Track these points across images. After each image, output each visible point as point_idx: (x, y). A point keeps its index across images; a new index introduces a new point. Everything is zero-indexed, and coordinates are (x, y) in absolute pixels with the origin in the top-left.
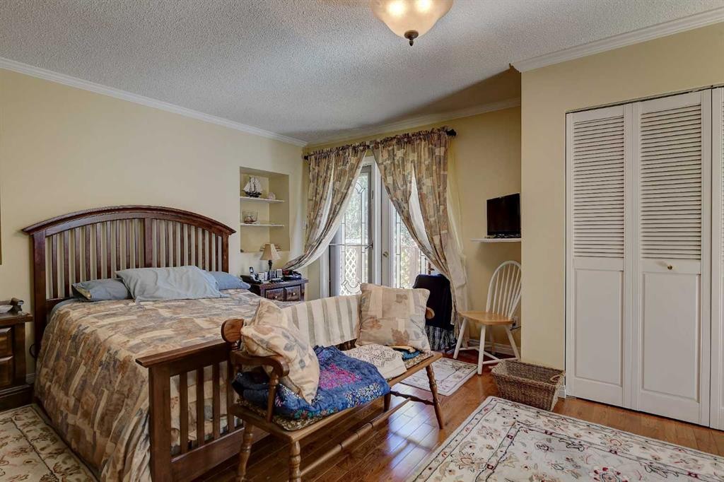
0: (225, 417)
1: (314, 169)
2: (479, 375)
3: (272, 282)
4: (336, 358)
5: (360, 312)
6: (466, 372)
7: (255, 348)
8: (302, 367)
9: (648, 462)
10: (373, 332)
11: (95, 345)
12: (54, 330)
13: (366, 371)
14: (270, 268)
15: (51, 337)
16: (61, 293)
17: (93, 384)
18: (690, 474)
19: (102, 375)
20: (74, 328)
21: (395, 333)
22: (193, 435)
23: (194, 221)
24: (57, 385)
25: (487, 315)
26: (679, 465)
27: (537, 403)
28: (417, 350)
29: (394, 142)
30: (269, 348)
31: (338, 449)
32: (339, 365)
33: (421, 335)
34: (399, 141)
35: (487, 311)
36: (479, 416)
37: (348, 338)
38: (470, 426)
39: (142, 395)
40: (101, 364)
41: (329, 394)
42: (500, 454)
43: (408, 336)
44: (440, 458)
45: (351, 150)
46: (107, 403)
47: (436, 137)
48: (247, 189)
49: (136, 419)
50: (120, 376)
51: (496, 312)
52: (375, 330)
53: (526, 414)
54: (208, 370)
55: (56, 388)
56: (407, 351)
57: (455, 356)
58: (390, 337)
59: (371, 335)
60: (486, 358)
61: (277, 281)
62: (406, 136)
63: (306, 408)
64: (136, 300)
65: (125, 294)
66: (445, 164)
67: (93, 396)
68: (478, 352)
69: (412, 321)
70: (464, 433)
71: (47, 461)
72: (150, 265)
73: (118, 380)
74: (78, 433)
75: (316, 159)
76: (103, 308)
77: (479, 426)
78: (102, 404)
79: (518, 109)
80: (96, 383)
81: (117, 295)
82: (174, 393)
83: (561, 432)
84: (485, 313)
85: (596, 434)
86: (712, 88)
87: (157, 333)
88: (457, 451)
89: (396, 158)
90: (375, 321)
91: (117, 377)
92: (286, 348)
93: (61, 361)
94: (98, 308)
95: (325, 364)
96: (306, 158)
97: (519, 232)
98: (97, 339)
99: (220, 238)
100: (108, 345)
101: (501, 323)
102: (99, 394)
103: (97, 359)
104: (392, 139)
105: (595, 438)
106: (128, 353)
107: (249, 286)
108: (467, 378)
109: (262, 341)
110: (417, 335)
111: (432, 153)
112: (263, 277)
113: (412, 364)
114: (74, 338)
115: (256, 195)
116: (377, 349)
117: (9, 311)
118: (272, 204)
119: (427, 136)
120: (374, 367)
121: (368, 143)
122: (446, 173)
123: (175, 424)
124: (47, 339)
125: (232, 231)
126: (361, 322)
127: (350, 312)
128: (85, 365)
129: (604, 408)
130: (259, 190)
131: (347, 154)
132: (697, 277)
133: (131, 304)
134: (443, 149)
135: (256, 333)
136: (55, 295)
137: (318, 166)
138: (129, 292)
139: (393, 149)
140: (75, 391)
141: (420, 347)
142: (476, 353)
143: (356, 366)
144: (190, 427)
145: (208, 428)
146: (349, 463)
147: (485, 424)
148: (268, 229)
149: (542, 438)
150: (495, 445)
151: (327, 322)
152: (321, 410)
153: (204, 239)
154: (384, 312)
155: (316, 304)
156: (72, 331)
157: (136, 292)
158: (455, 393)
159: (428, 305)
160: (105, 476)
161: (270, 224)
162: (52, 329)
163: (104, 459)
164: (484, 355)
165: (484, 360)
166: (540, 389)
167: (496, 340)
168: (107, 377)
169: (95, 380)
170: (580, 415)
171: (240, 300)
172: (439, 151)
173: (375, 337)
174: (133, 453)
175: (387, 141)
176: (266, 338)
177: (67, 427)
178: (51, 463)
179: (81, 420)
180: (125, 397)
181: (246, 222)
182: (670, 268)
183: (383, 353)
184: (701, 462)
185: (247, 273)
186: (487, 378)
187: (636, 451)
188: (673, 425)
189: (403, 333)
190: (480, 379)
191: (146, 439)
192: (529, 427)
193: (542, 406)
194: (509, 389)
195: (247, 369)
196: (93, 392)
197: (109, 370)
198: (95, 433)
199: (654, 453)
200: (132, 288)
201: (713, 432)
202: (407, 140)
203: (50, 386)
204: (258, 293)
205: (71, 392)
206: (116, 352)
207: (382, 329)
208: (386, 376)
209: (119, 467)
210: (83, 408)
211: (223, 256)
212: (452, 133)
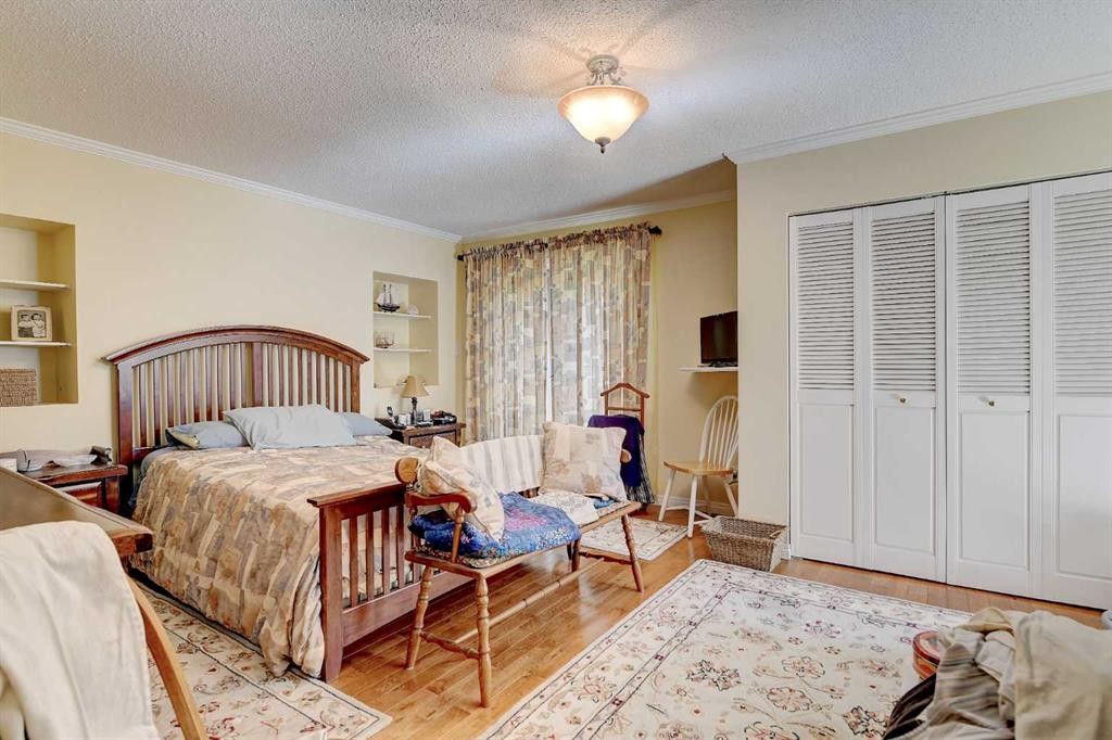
0: (395, 571)
1: (473, 274)
2: (690, 539)
3: (417, 426)
4: (519, 505)
5: (543, 455)
6: (673, 536)
7: (439, 483)
8: (488, 506)
9: (867, 616)
10: (561, 478)
11: (229, 495)
12: (156, 485)
13: (554, 515)
14: (415, 408)
15: (152, 494)
16: (151, 441)
17: (235, 538)
18: (909, 624)
19: (246, 527)
20: (191, 480)
21: (585, 477)
22: (362, 587)
23: (315, 346)
24: (174, 548)
25: (701, 466)
26: (900, 618)
27: (755, 563)
28: (611, 498)
29: (581, 240)
30: (454, 485)
31: (522, 605)
32: (523, 511)
33: (615, 480)
34: (588, 239)
35: (701, 459)
36: (684, 579)
37: (530, 485)
38: (673, 589)
39: (308, 542)
40: (243, 515)
41: (515, 535)
42: (705, 613)
43: (600, 481)
44: (637, 617)
45: (522, 249)
46: (257, 556)
47: (635, 234)
48: (380, 301)
49: (305, 565)
50: (273, 526)
51: (711, 461)
52: (561, 475)
53: (740, 574)
54: (378, 515)
55: (173, 552)
56: (600, 499)
57: (660, 518)
58: (579, 482)
59: (557, 482)
60: (697, 518)
61: (425, 426)
62: (598, 232)
63: (494, 545)
64: (256, 448)
65: (240, 442)
66: (648, 273)
67: (237, 551)
68: (688, 511)
69: (605, 464)
70: (666, 594)
71: (178, 632)
72: (261, 404)
73: (271, 531)
74: (215, 597)
75: (475, 260)
76: (217, 457)
77: (684, 588)
78: (251, 559)
79: (732, 204)
80: (239, 537)
81: (230, 442)
82: (345, 539)
83: (776, 591)
84: (698, 462)
85: (816, 592)
86: (946, 194)
87: (306, 480)
88: (657, 610)
89: (583, 263)
90: (562, 466)
91: (269, 528)
92: (471, 485)
93: (177, 520)
94: (212, 457)
95: (508, 510)
96: (460, 258)
97: (736, 360)
98: (230, 491)
99: (348, 368)
100: (249, 495)
101: (715, 473)
102: (244, 547)
103: (238, 509)
104: (579, 236)
105: (815, 596)
106: (278, 501)
107: (391, 431)
108: (675, 541)
109: (447, 476)
110: (610, 479)
111: (629, 256)
112: (404, 420)
113: (604, 513)
114: (194, 491)
115: (392, 309)
116: (564, 496)
117: (92, 463)
118: (413, 321)
119: (623, 233)
120: (562, 512)
121: (546, 241)
122: (647, 284)
123: (346, 573)
124: (145, 496)
125: (366, 359)
126: (545, 468)
127: (532, 456)
128: (219, 518)
129: (831, 568)
130: (396, 302)
131: (518, 255)
132: (932, 411)
133: (250, 452)
134: (644, 252)
135: (441, 468)
136: (144, 443)
137: (480, 270)
138: (244, 438)
139: (579, 250)
140: (207, 550)
141: (614, 495)
142: (685, 512)
143: (543, 511)
144: (360, 578)
145: (377, 581)
146: (534, 626)
147: (691, 585)
148: (408, 356)
149: (755, 598)
150: (701, 604)
151: (506, 465)
152: (509, 548)
153: (327, 370)
154: (571, 454)
155: (493, 444)
156: (187, 483)
157: (254, 439)
158: (658, 557)
159: (624, 446)
160: (268, 632)
161: (411, 348)
162: (152, 484)
163: (260, 617)
164: (696, 515)
165: (695, 520)
166: (756, 546)
167: (711, 498)
168: (254, 529)
169: (237, 534)
170: (803, 576)
171: (383, 449)
172: (640, 254)
173: (562, 484)
174: (305, 601)
175: (571, 239)
176: (451, 473)
177: (199, 592)
178: (184, 633)
179: (221, 581)
180: (283, 548)
181: (377, 346)
182: (903, 401)
183: (571, 500)
184: (924, 612)
185: (384, 415)
186: (699, 541)
187: (857, 605)
188: (908, 582)
189: (594, 477)
190: (690, 543)
191: (316, 588)
192: (741, 588)
193: (760, 566)
194: (722, 549)
195: (425, 510)
196: (236, 547)
197: (256, 521)
198: (242, 592)
199: (875, 607)
200: (248, 432)
201: (949, 588)
202: (598, 237)
203: (161, 552)
204: (402, 440)
205: (202, 551)
206: (263, 501)
207: (570, 474)
208: (577, 523)
209: (288, 617)
210: (223, 566)
211: (352, 391)
212: (656, 231)
